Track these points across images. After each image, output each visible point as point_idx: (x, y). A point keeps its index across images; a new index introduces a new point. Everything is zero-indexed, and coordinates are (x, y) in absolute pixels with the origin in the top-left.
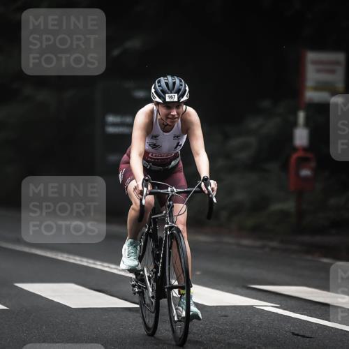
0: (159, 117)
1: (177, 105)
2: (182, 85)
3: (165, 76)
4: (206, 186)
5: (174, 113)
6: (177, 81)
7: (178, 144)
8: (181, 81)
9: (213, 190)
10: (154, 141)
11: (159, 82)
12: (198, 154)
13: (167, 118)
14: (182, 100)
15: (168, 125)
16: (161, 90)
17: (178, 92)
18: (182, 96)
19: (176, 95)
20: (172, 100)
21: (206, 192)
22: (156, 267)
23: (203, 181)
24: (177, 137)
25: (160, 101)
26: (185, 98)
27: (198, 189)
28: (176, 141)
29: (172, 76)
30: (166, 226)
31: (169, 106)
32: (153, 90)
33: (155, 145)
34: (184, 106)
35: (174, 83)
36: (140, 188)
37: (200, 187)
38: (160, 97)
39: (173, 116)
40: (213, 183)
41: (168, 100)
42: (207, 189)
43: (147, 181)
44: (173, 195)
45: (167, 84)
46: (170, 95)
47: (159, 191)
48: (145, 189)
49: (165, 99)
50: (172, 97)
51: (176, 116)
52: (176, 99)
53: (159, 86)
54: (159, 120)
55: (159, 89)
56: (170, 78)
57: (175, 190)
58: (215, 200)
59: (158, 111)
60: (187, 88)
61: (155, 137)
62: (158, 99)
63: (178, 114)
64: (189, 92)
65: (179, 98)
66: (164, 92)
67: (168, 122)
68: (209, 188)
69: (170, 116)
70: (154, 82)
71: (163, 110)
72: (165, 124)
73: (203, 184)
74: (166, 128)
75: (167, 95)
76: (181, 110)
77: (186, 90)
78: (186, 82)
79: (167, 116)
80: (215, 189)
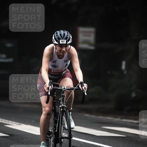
0: (56, 51)
1: (66, 45)
2: (68, 35)
3: (59, 30)
4: (82, 86)
5: (64, 49)
6: (66, 33)
7: (66, 65)
8: (68, 33)
9: (85, 89)
10: (54, 64)
11: (57, 33)
12: (77, 71)
13: (60, 52)
14: (68, 43)
15: (61, 55)
16: (58, 38)
17: (66, 39)
18: (69, 41)
19: (65, 40)
20: (63, 43)
21: (82, 89)
22: (55, 127)
23: (80, 84)
24: (66, 61)
25: (57, 43)
26: (70, 42)
27: (77, 88)
28: (66, 63)
29: (64, 30)
30: (60, 106)
31: (61, 46)
32: (53, 38)
33: (55, 65)
34: (69, 46)
35: (64, 34)
36: (48, 86)
37: (78, 87)
38: (57, 41)
39: (64, 51)
40: (85, 85)
41: (61, 43)
42: (82, 88)
43: (51, 82)
44: (64, 90)
45: (60, 34)
46: (62, 40)
47: (58, 88)
48: (50, 87)
49: (59, 42)
50: (63, 41)
51: (65, 51)
52: (65, 43)
53: (57, 36)
54: (56, 52)
55: (56, 37)
56: (62, 31)
57: (66, 88)
58: (86, 94)
59: (56, 48)
60: (71, 37)
61: (55, 62)
62: (56, 42)
63: (66, 50)
64: (72, 38)
65: (67, 42)
66: (59, 39)
67: (61, 54)
68: (83, 87)
69: (62, 51)
70: (54, 33)
71: (58, 48)
72: (60, 55)
73: (80, 85)
74: (60, 57)
75: (60, 40)
76: (68, 48)
77: (70, 38)
78: (70, 34)
79: (60, 51)
80: (86, 88)
